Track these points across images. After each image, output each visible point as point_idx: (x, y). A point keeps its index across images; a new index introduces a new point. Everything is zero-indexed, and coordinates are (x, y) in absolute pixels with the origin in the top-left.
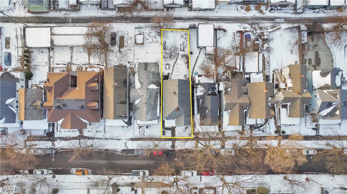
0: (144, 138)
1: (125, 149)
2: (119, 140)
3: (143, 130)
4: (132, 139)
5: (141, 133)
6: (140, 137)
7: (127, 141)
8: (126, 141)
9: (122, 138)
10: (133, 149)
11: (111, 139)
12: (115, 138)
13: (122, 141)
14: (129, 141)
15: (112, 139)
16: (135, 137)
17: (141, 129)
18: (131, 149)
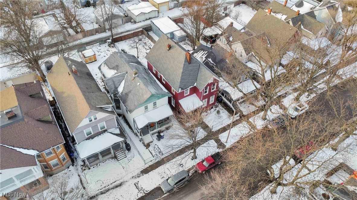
0: (166, 159)
1: (140, 195)
2: (120, 185)
3: (154, 147)
4: (145, 171)
5: (154, 154)
6: (157, 161)
7: (138, 179)
8: (136, 181)
9: (124, 179)
10: (156, 187)
11: (102, 193)
12: (111, 186)
13: (127, 184)
14: (142, 177)
15: (105, 193)
16: (147, 166)
17: (151, 148)
18: (153, 190)
